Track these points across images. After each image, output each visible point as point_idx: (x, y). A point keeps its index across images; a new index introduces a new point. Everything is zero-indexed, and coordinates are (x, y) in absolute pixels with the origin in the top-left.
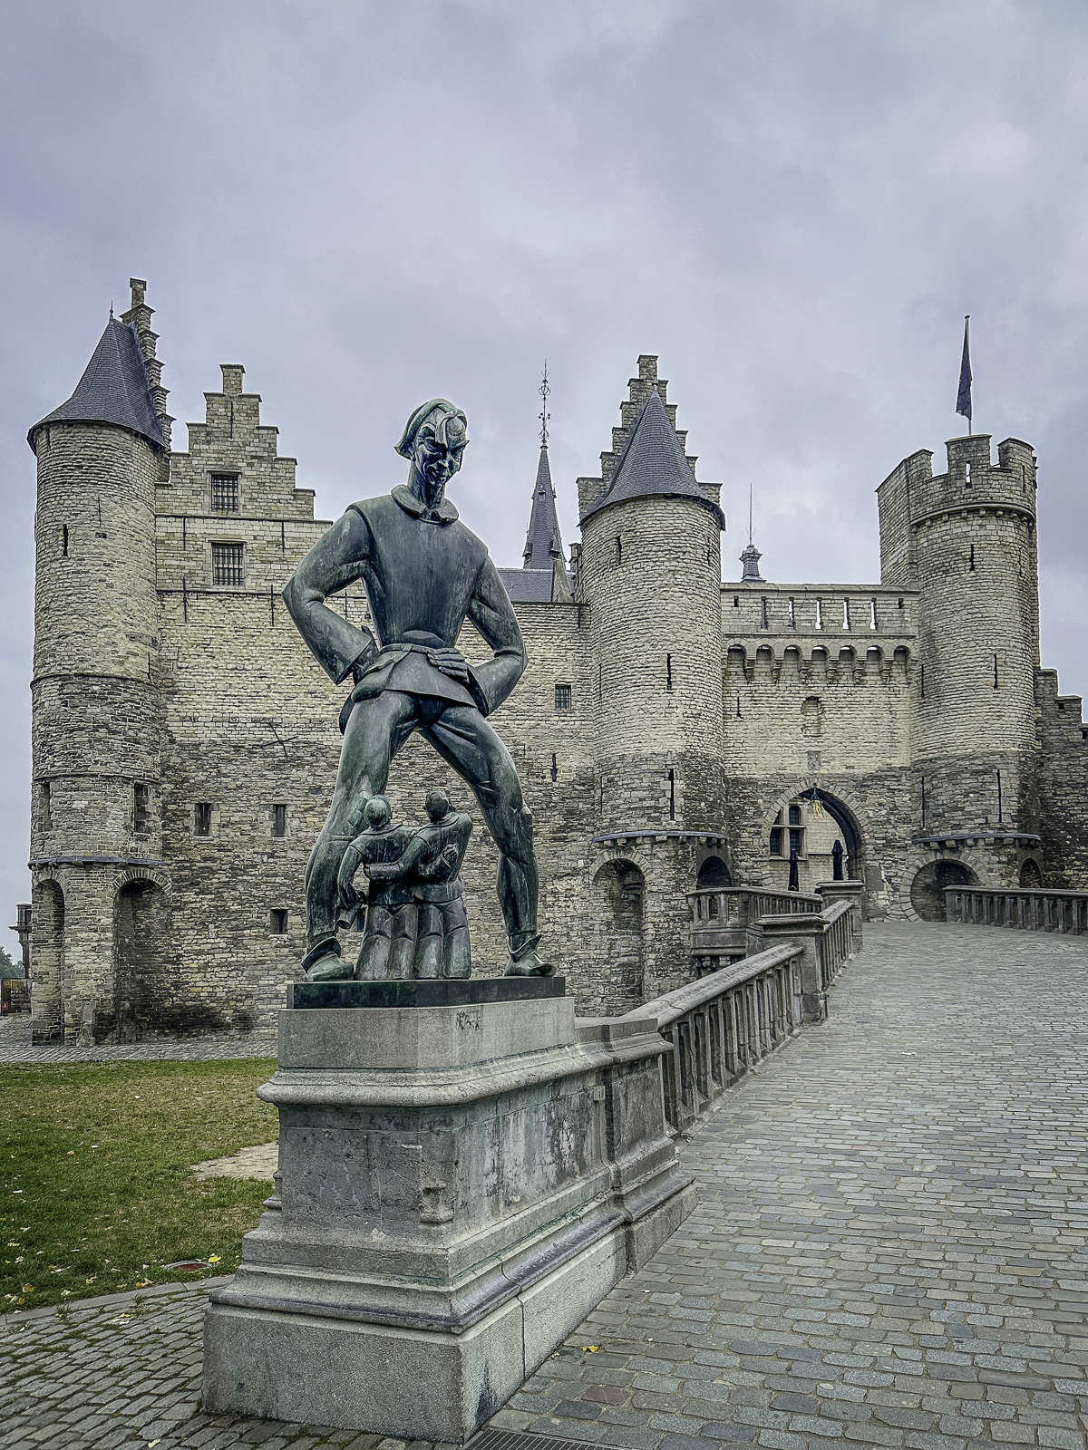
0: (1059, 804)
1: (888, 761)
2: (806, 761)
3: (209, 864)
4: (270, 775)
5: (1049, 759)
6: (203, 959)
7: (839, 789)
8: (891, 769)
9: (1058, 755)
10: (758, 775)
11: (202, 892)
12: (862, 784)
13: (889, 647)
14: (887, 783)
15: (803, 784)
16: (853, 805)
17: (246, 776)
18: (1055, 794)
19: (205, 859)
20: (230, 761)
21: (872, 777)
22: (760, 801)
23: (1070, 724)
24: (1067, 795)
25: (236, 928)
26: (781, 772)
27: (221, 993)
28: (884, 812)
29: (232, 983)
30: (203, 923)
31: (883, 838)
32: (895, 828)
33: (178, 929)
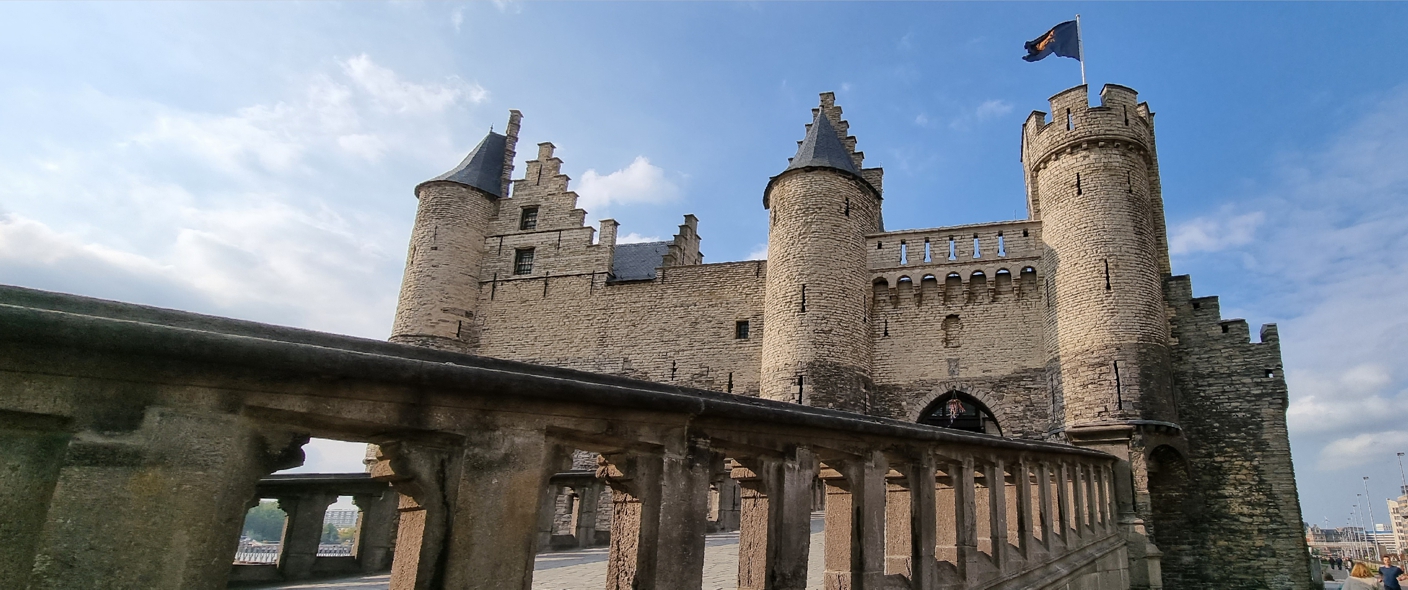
0: (1202, 394)
1: (1024, 364)
2: (947, 367)
5: (1187, 353)
7: (977, 390)
8: (1026, 371)
9: (1197, 349)
10: (901, 380)
12: (999, 385)
13: (1016, 270)
14: (1022, 383)
15: (943, 386)
16: (990, 403)
18: (1197, 385)
21: (1009, 378)
22: (904, 403)
23: (1208, 320)
24: (1210, 385)
26: (922, 378)
28: (1021, 408)
31: (1020, 432)
32: (1031, 422)
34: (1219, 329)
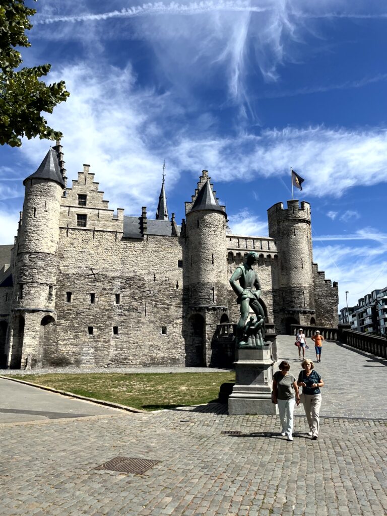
0: (320, 301)
3: (69, 311)
4: (90, 284)
5: (317, 288)
6: (65, 342)
9: (319, 287)
11: (67, 320)
12: (266, 293)
13: (272, 255)
17: (82, 284)
18: (319, 298)
19: (68, 310)
20: (78, 279)
21: (269, 292)
23: (322, 279)
24: (322, 299)
25: (77, 332)
27: (70, 353)
28: (272, 302)
29: (74, 350)
30: (66, 330)
31: (272, 310)
32: (275, 307)
33: (58, 332)
34: (324, 282)
